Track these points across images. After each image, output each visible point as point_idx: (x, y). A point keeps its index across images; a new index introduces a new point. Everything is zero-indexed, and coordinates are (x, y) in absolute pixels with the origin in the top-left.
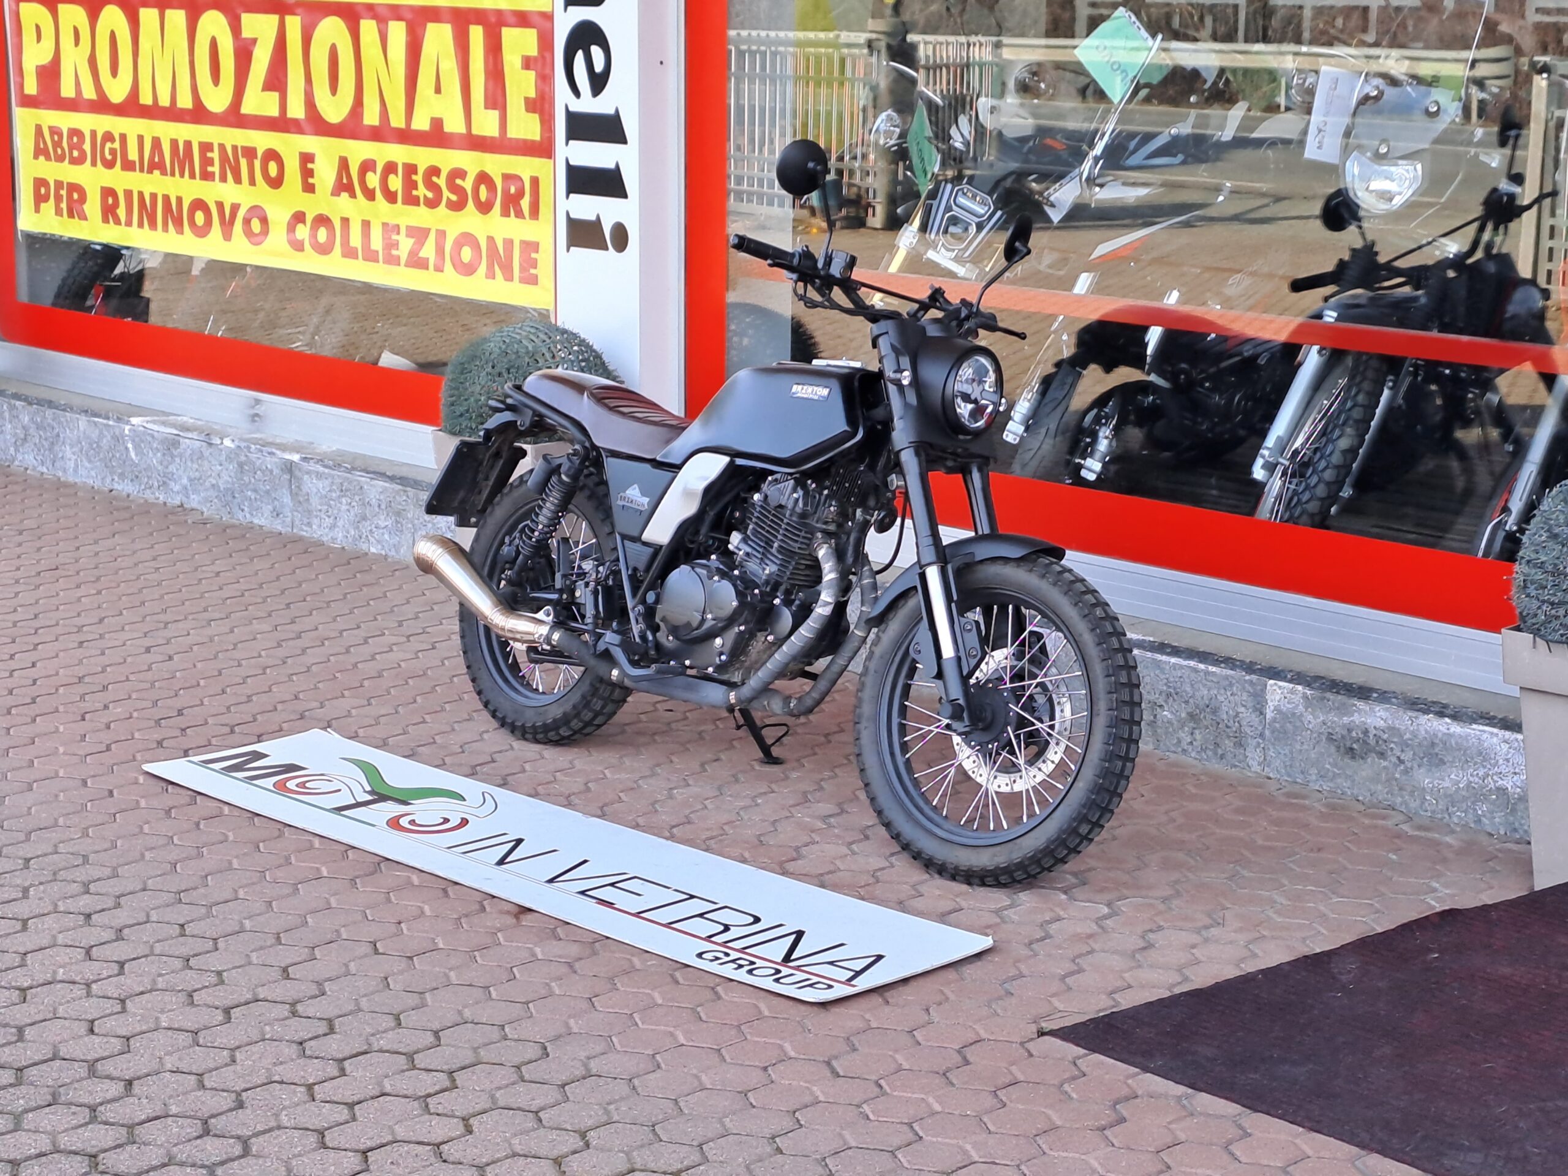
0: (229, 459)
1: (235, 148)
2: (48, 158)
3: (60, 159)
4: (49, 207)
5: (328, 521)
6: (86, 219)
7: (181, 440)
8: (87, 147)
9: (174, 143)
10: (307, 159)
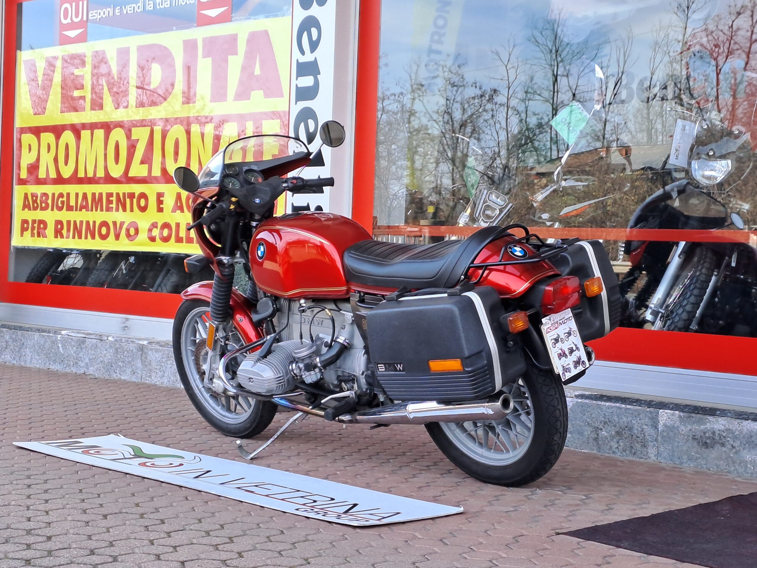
0: (111, 347)
1: (124, 194)
2: (30, 209)
3: (35, 209)
4: (28, 234)
5: (160, 374)
6: (46, 237)
7: (87, 339)
8: (50, 201)
9: (94, 194)
10: (160, 195)
